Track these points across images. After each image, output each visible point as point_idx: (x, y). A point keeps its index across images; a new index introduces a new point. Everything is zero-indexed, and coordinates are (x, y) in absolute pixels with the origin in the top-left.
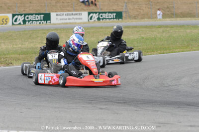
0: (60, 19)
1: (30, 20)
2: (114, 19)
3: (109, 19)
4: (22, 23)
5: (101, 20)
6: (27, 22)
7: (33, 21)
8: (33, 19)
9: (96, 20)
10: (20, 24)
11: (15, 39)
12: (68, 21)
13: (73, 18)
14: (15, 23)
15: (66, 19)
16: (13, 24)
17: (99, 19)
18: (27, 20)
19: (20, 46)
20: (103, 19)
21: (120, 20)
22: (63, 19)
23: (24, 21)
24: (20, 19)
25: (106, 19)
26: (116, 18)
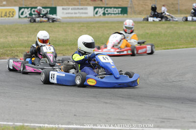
0: (66, 13)
2: (119, 14)
3: (114, 14)
4: (28, 16)
5: (107, 15)
9: (102, 15)
11: (21, 32)
12: (74, 15)
13: (79, 13)
15: (72, 13)
17: (104, 14)
19: (26, 39)
20: (108, 14)
21: (125, 15)
22: (69, 13)
24: (27, 12)
25: (111, 14)
26: (121, 13)
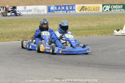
1: (114, 9)
4: (109, 10)
6: (112, 10)
7: (116, 9)
8: (116, 8)
10: (107, 11)
14: (104, 10)
16: (103, 11)
18: (112, 8)
23: (110, 9)
24: (108, 8)
